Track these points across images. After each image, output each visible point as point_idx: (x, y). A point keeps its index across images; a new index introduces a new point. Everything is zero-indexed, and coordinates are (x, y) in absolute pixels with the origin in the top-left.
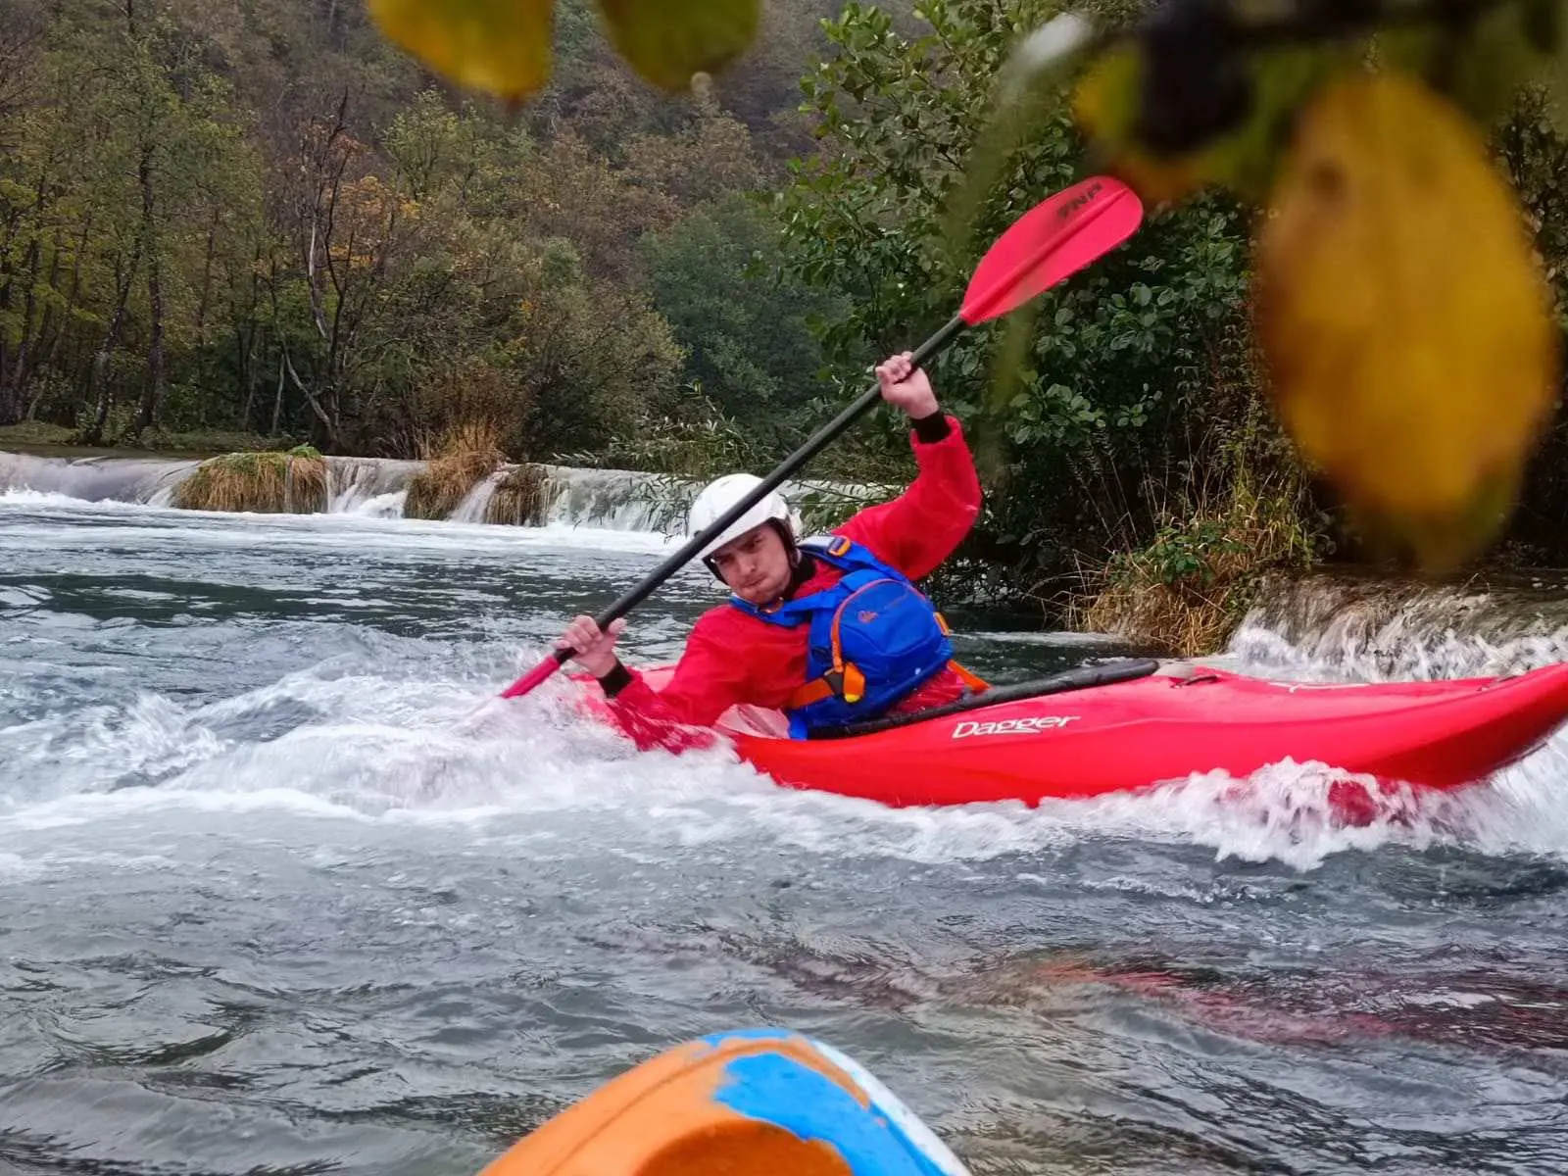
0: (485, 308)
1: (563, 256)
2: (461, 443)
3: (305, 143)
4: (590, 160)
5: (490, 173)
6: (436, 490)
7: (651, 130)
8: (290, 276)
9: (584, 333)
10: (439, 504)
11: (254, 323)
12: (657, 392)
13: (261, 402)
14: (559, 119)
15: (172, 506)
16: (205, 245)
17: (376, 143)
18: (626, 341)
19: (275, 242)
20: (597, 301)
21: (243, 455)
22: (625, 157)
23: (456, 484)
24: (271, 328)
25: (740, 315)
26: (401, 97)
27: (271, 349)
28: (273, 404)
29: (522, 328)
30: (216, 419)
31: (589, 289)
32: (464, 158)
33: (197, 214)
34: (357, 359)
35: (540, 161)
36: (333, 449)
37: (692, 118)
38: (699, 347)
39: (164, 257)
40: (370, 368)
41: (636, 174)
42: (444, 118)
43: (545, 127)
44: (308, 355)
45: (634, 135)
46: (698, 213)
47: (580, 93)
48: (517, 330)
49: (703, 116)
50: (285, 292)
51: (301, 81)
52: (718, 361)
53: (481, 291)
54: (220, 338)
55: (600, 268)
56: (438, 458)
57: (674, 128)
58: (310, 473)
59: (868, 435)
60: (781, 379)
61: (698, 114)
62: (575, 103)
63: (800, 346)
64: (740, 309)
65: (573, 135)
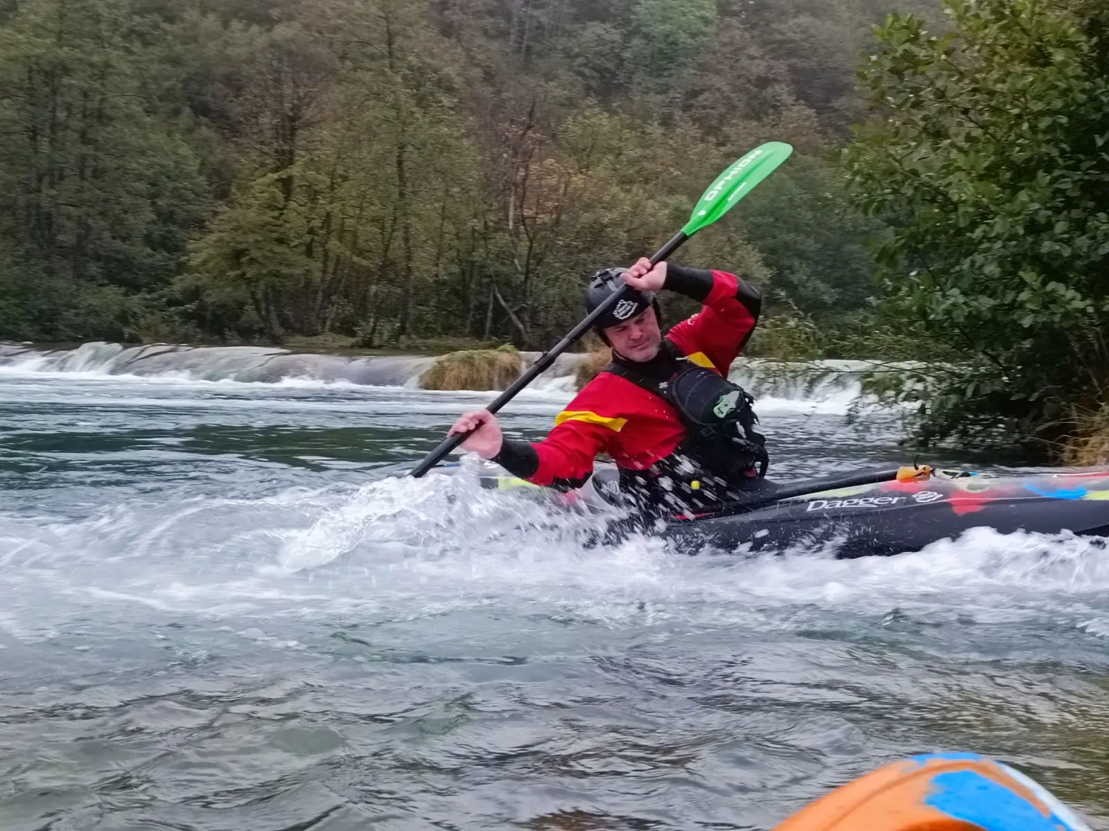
0: (629, 247)
1: (684, 208)
3: (507, 138)
4: (702, 140)
5: (634, 153)
7: (747, 117)
8: (496, 230)
9: (699, 261)
11: (473, 263)
13: (478, 317)
14: (680, 113)
15: (421, 387)
16: (440, 212)
17: (554, 136)
19: (486, 207)
21: (466, 352)
22: (728, 137)
24: (484, 266)
25: (811, 245)
26: (570, 103)
27: (485, 280)
28: (485, 318)
30: (447, 330)
32: (614, 143)
33: (435, 190)
34: (542, 285)
35: (666, 143)
36: (525, 347)
37: (774, 107)
38: (781, 269)
39: (413, 220)
40: (551, 292)
42: (600, 116)
43: (670, 119)
44: (508, 284)
45: (734, 121)
47: (695, 94)
49: (783, 105)
50: (493, 241)
51: (505, 95)
52: (794, 279)
54: (450, 274)
56: (597, 351)
57: (762, 115)
58: (511, 364)
59: (911, 323)
60: (841, 290)
61: (779, 104)
62: (692, 102)
63: (854, 266)
64: (811, 241)
65: (690, 124)
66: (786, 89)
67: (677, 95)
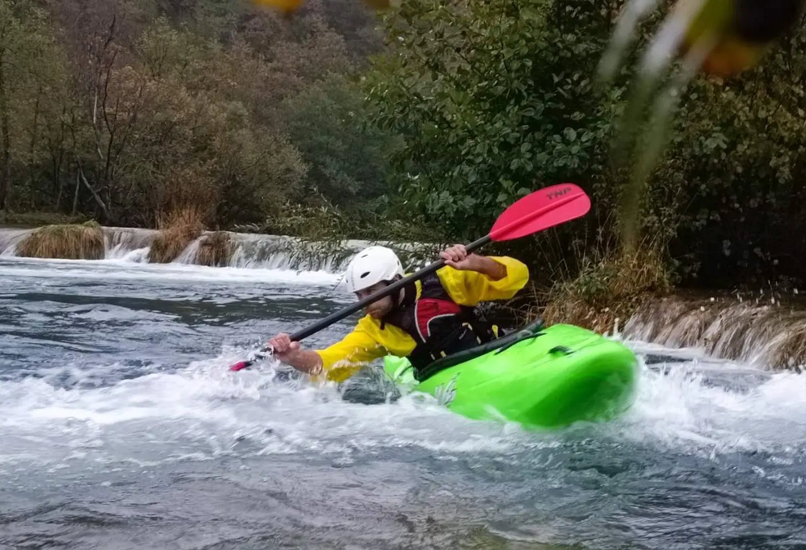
0: (194, 142)
1: (238, 113)
2: (181, 219)
3: (91, 47)
4: (254, 56)
5: (197, 65)
6: (166, 246)
7: (289, 39)
8: (82, 123)
9: (251, 156)
10: (169, 253)
11: (62, 150)
12: (292, 190)
13: (66, 196)
14: (236, 33)
15: (17, 255)
16: (34, 106)
17: (131, 48)
18: (275, 161)
19: (74, 104)
20: (257, 137)
21: (56, 226)
22: (274, 55)
23: (178, 243)
24: (72, 154)
25: (339, 146)
26: (144, 20)
27: (72, 165)
28: (73, 197)
29: (215, 153)
30: (40, 206)
31: (253, 130)
32: (182, 56)
33: (30, 88)
34: (121, 171)
35: (225, 57)
36: (107, 223)
37: (312, 33)
38: (316, 164)
39: (11, 113)
40: (128, 176)
41: (280, 65)
42: (170, 33)
43: (228, 37)
44: (93, 169)
45: (279, 42)
46: (315, 88)
47: (248, 18)
48: (212, 155)
49: (318, 31)
50: (80, 133)
51: (89, 11)
52: (327, 172)
53: (191, 132)
54: (42, 159)
55: (259, 118)
56: (168, 228)
57: (302, 38)
58: (95, 237)
59: (414, 216)
60: (363, 183)
61: (316, 30)
62: (245, 24)
63: (374, 164)
64: (339, 143)
65: (244, 42)
66: (321, 18)
67: (233, 18)
